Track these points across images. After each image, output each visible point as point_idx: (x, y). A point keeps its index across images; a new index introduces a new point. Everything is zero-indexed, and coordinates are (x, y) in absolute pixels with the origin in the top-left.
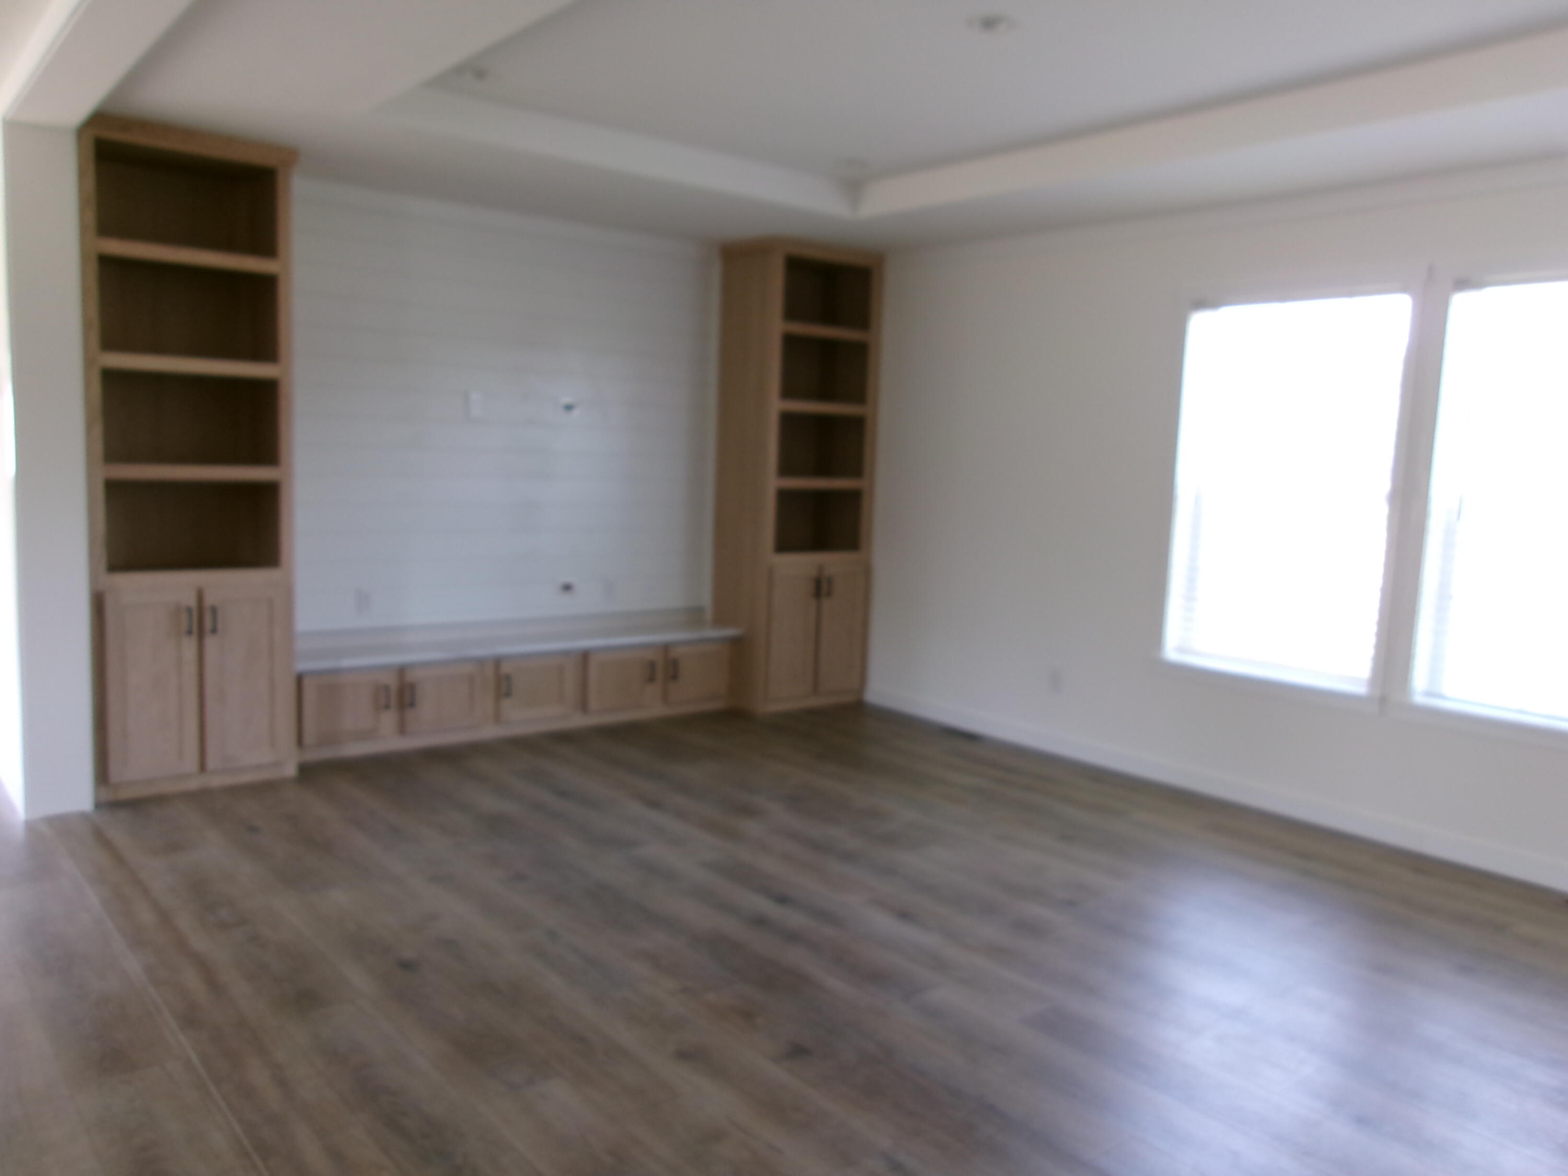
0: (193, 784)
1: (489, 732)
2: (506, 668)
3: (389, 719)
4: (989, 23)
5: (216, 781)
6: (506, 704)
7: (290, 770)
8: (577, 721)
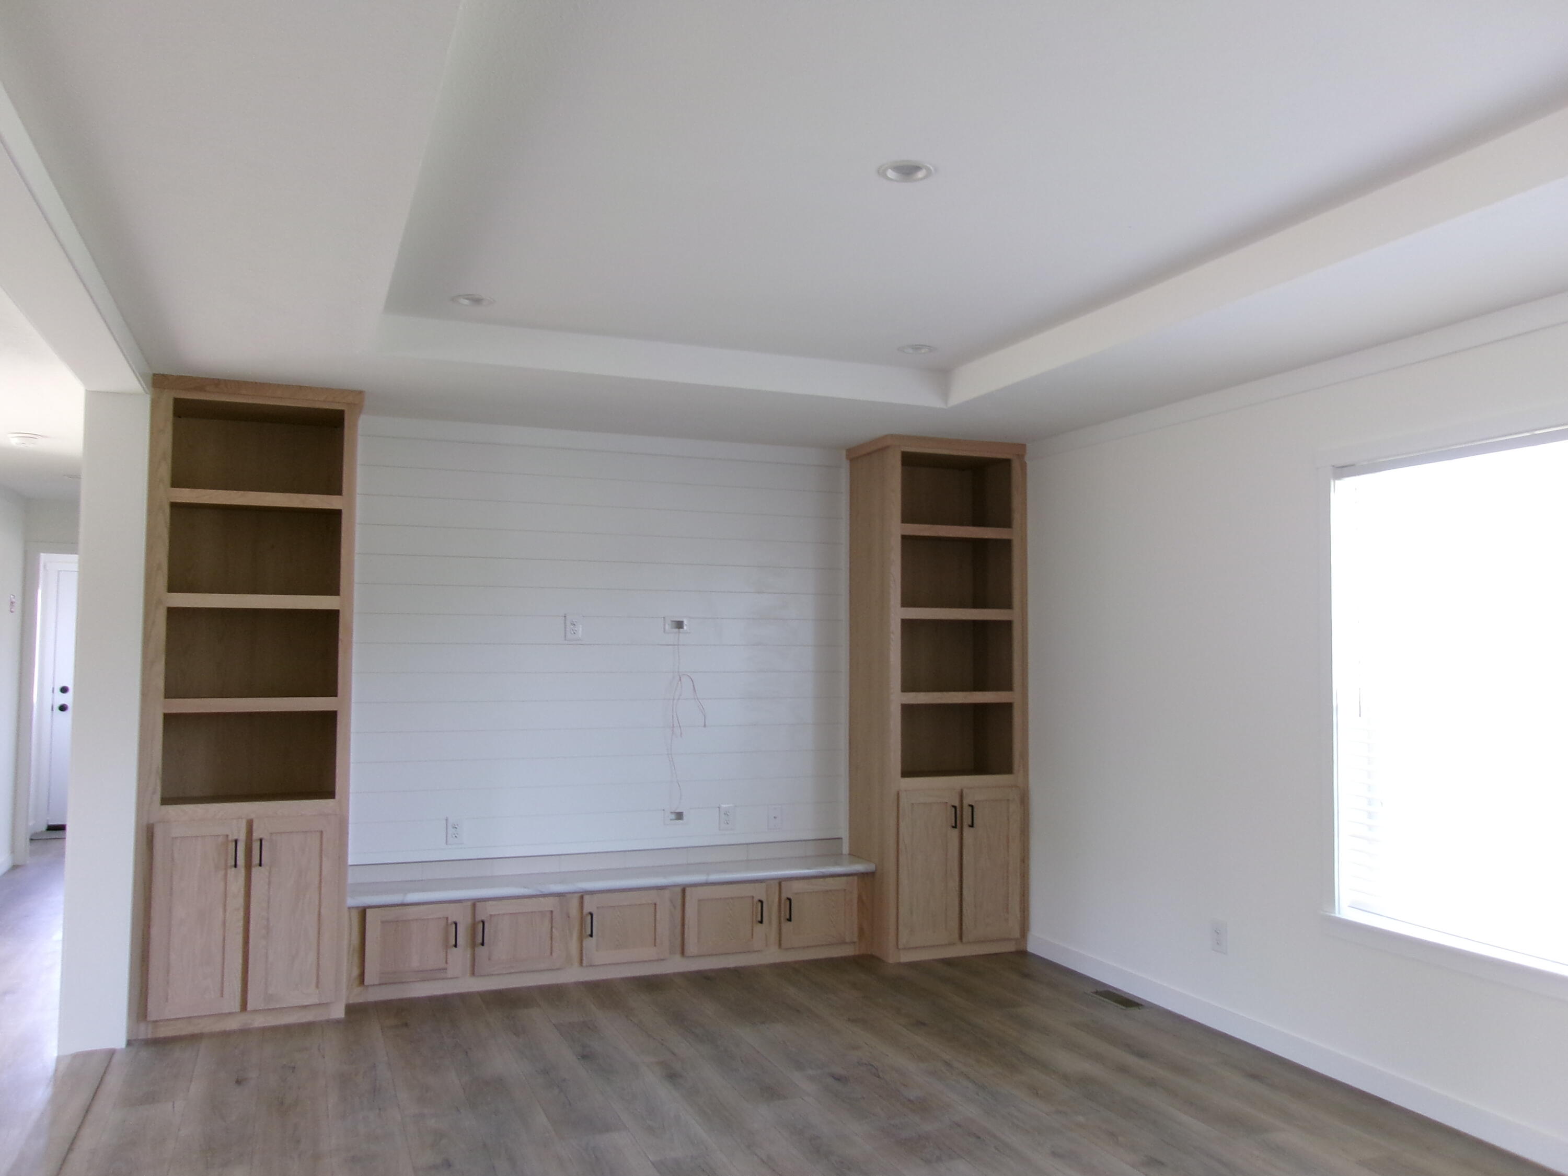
0: (233, 1024)
1: (572, 975)
2: (590, 905)
3: (460, 957)
4: (908, 171)
5: (259, 1021)
6: (590, 943)
7: (338, 1012)
8: (676, 965)
